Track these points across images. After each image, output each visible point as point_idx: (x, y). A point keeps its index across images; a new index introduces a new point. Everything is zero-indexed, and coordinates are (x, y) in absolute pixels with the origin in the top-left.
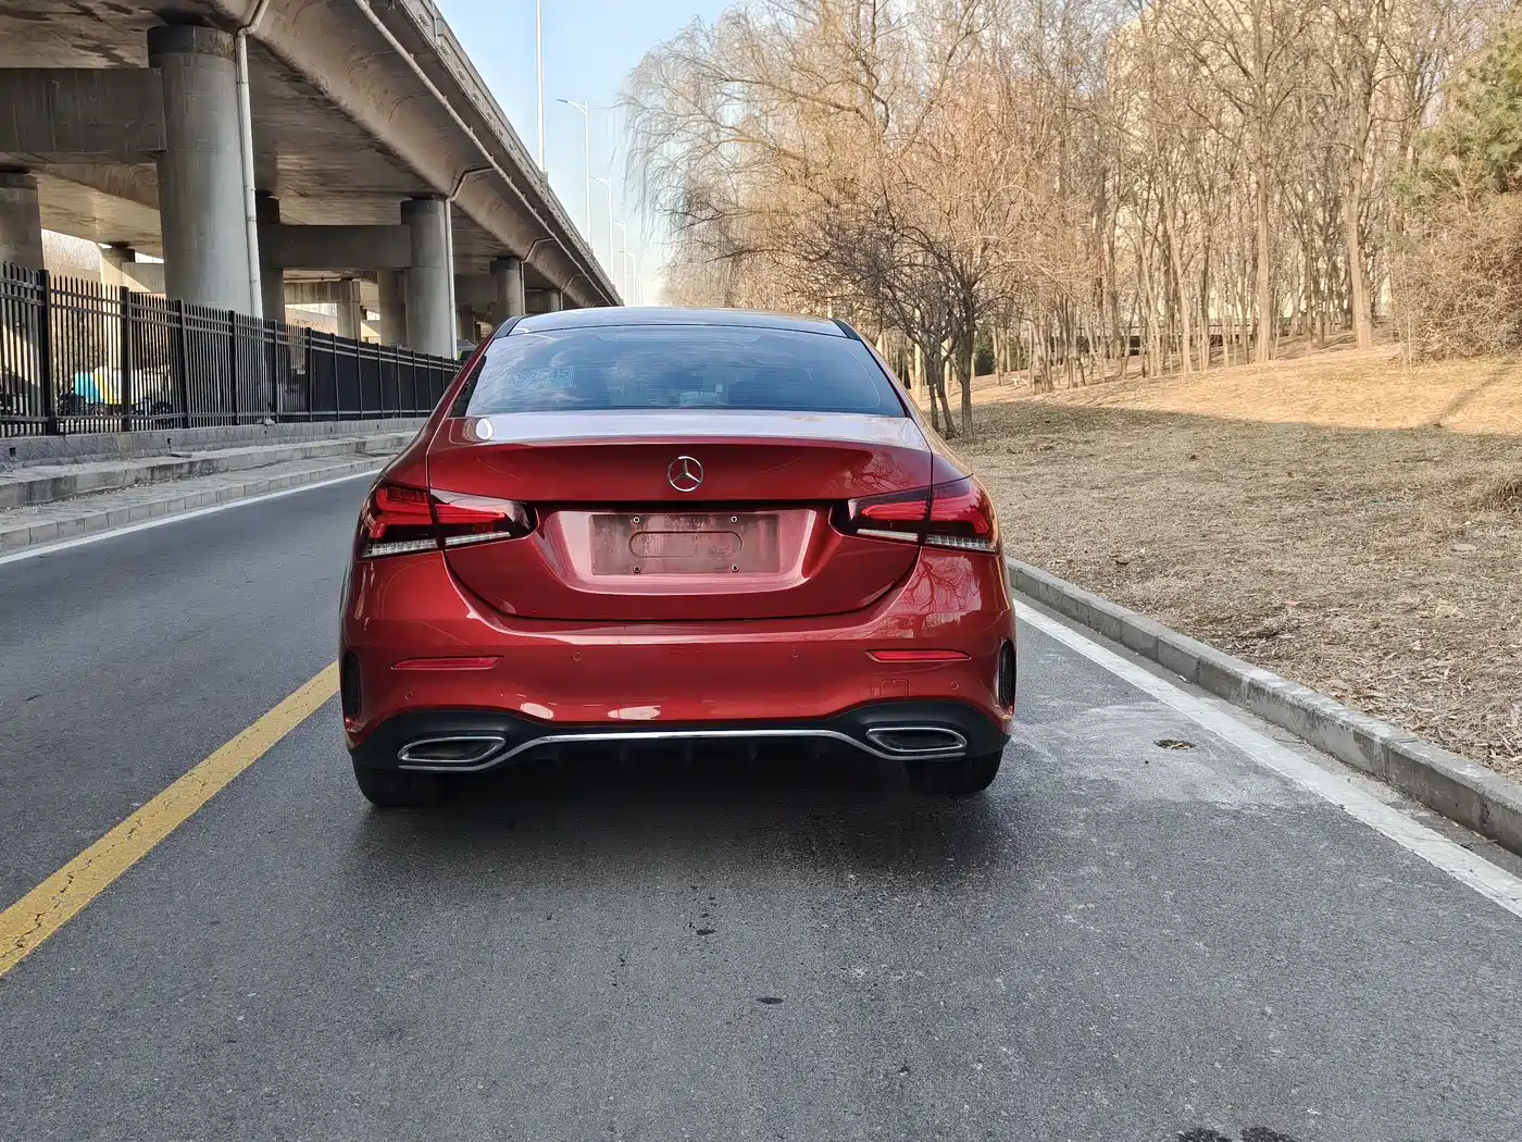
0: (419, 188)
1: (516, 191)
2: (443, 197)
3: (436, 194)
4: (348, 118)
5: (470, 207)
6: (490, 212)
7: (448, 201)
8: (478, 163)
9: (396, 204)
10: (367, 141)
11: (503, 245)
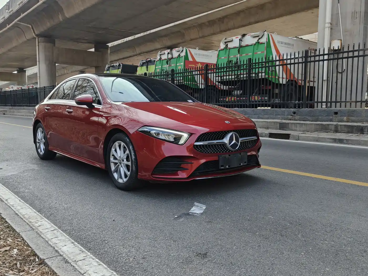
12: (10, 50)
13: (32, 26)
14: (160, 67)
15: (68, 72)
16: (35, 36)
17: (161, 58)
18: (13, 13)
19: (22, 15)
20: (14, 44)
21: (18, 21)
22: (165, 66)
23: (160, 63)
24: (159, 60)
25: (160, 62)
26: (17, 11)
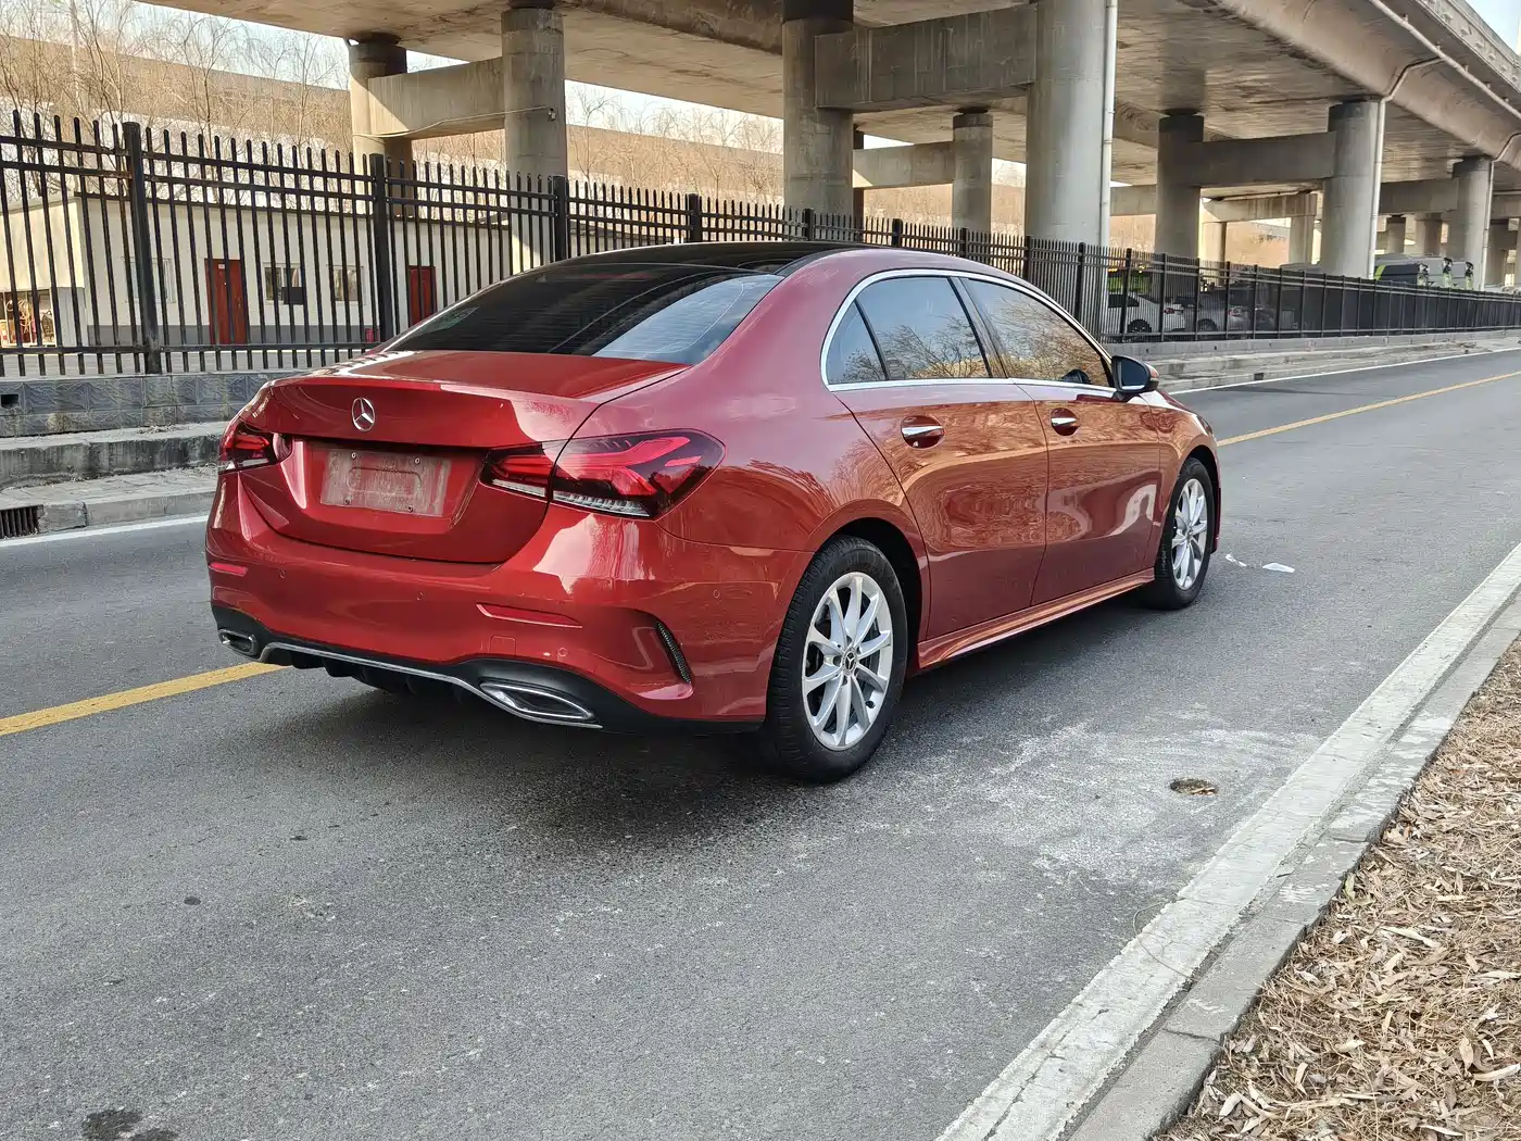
0: (1349, 91)
1: (1476, 81)
2: (1377, 97)
3: (1370, 95)
4: (1250, 25)
5: (1415, 104)
6: (1445, 108)
7: (1383, 102)
8: (1423, 56)
9: (1325, 110)
10: (1277, 48)
11: (1468, 145)
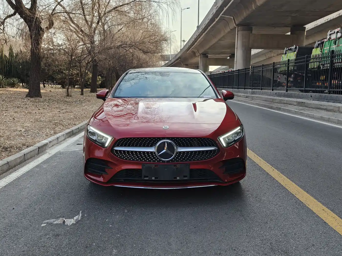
12: (220, 40)
13: (233, 17)
14: (328, 48)
15: (274, 55)
16: (235, 26)
17: (330, 38)
18: (219, 9)
19: (225, 9)
20: (222, 34)
21: (222, 15)
22: (333, 47)
23: (329, 44)
24: (328, 41)
25: (329, 42)
26: (221, 6)
